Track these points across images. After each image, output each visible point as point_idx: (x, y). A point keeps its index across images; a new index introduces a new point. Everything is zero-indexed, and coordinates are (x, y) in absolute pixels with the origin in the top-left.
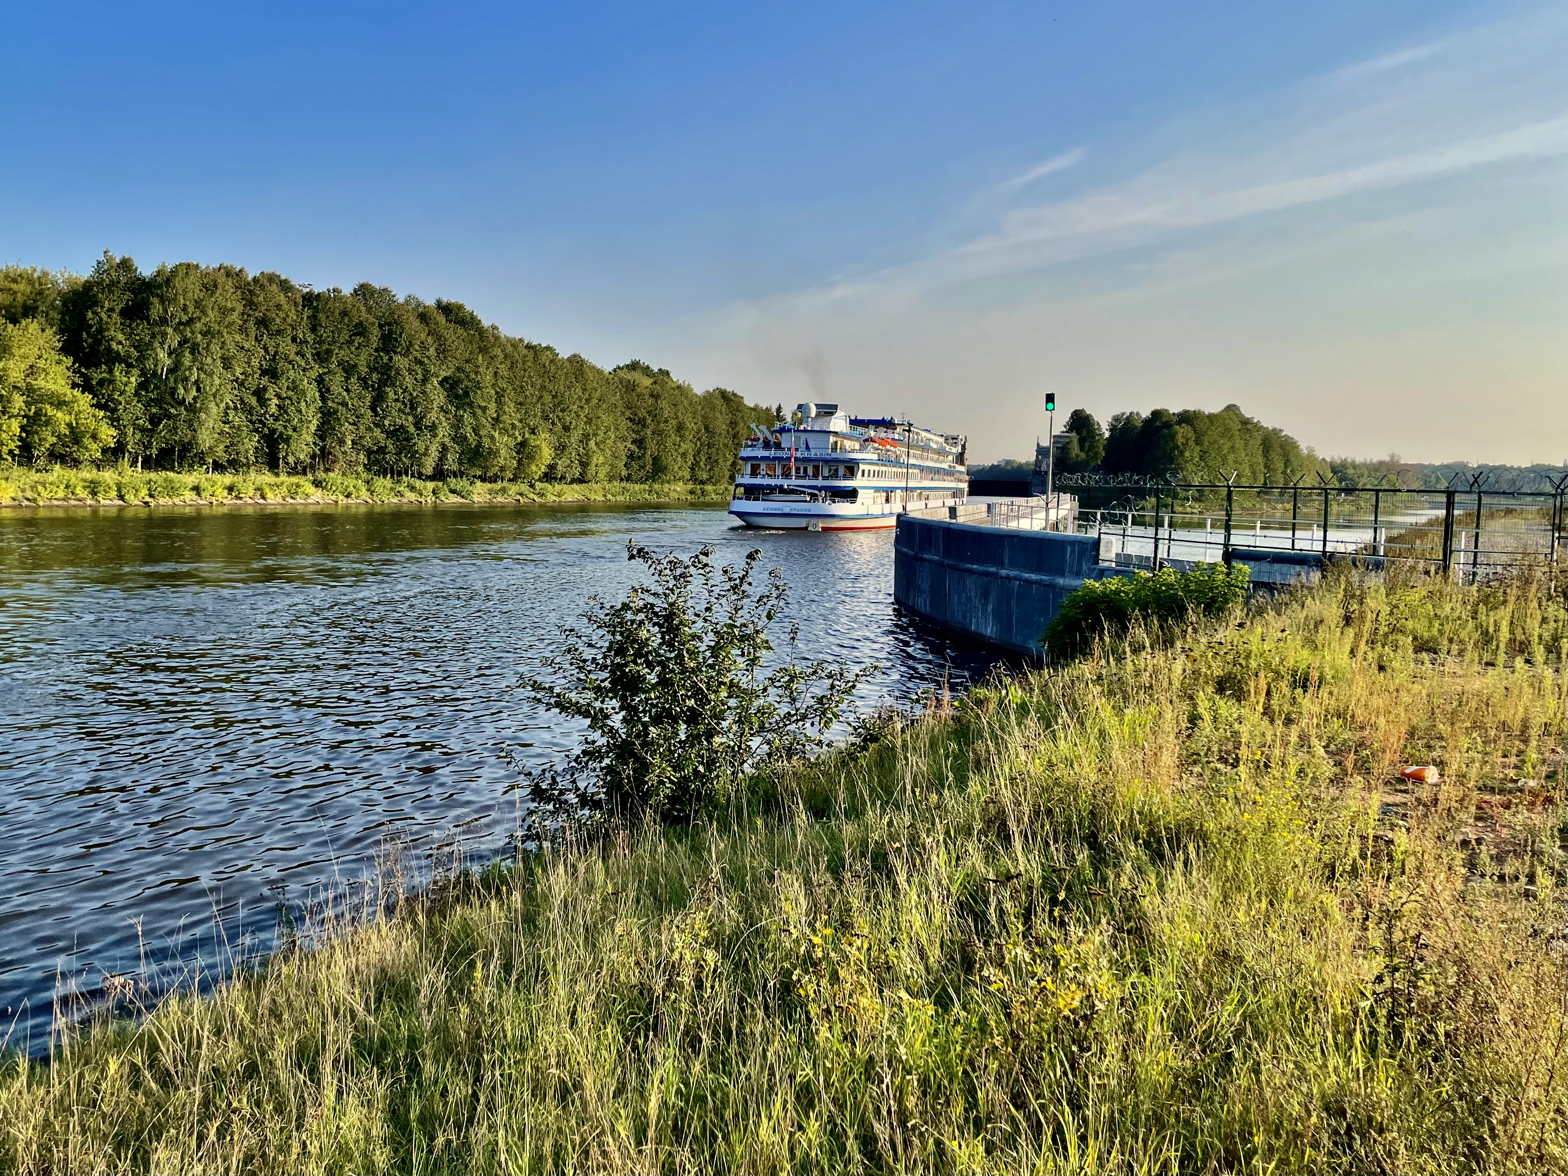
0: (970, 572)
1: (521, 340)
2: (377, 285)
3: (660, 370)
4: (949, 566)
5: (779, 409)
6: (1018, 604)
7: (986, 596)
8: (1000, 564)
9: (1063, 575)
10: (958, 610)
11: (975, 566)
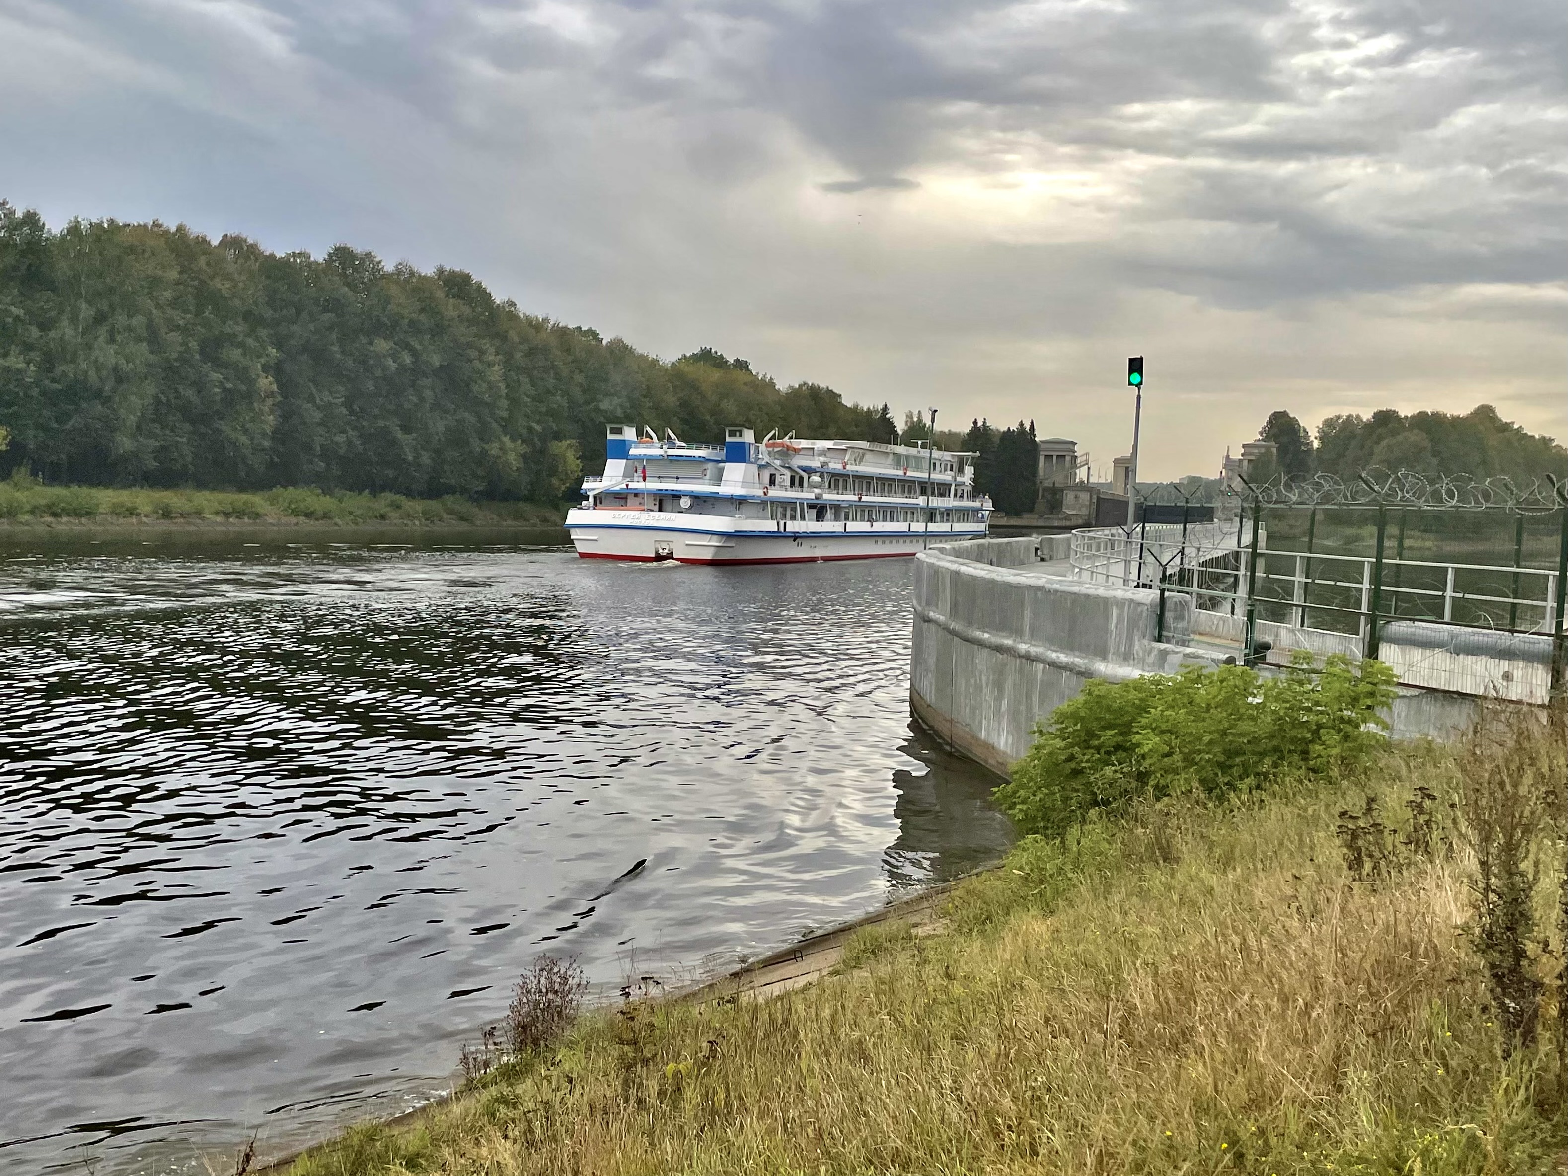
0: (981, 644)
1: (546, 320)
2: (359, 248)
4: (953, 633)
6: (1041, 702)
7: (999, 685)
8: (1017, 632)
9: (1104, 657)
10: (966, 705)
11: (986, 635)
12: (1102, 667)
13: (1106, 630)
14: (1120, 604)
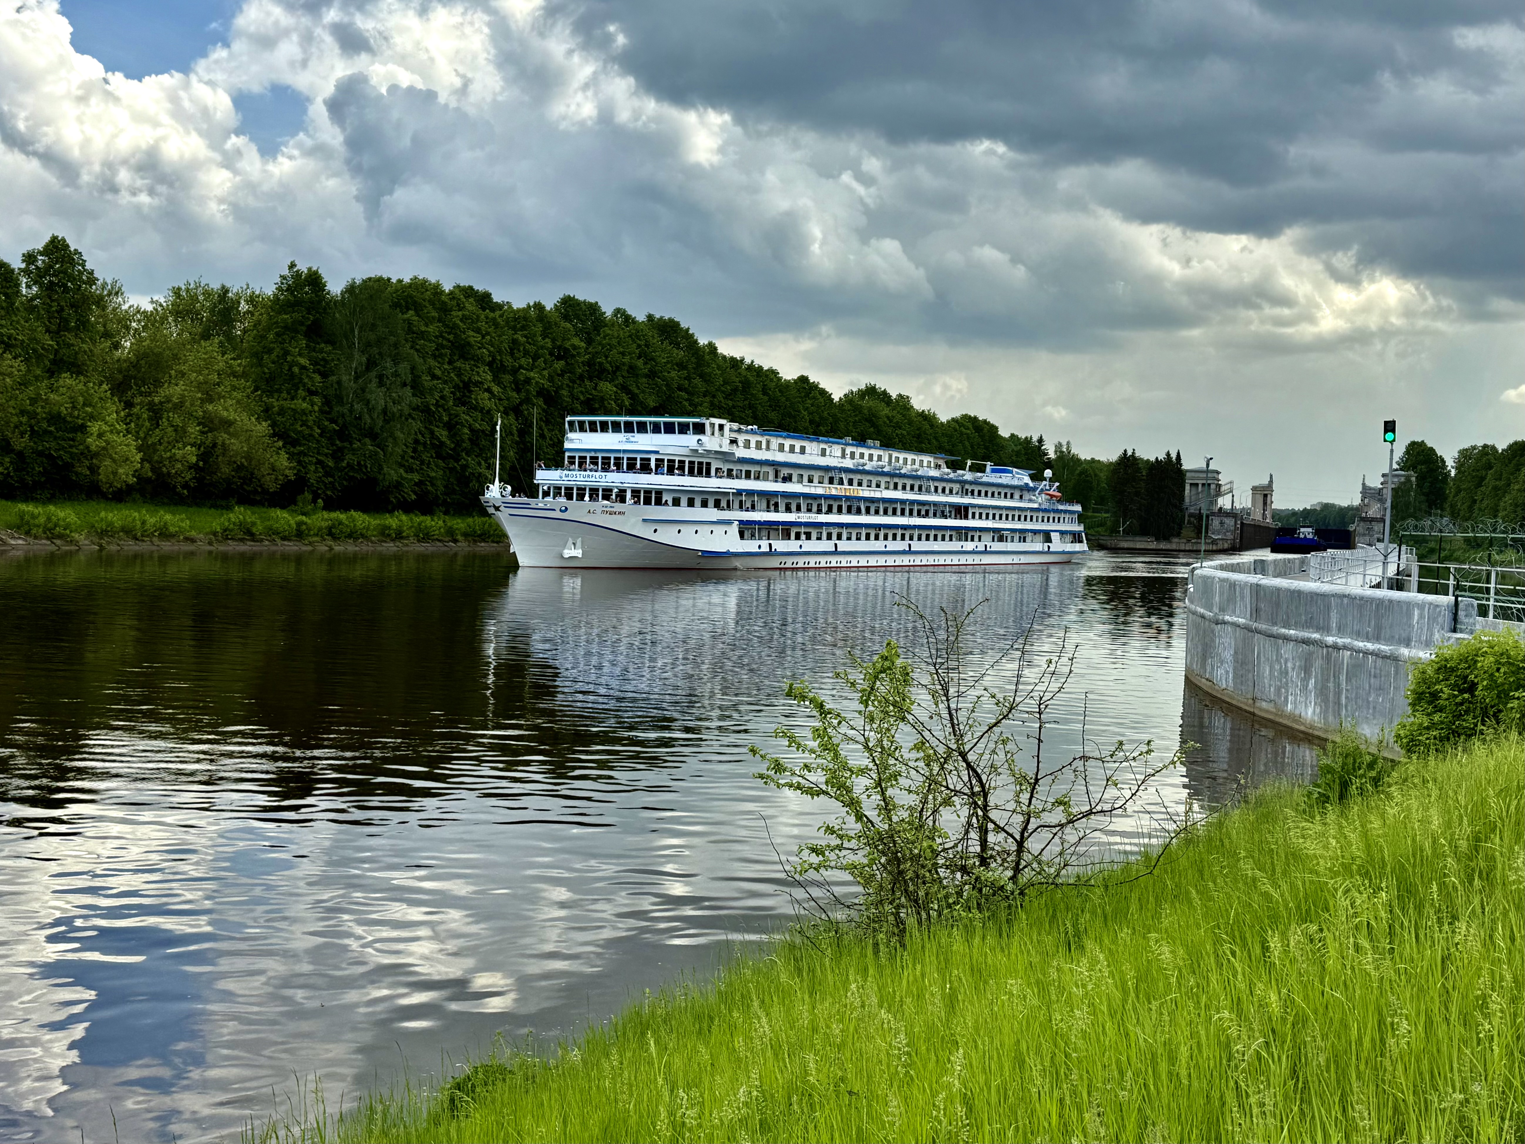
0: (1286, 639)
2: (583, 298)
3: (900, 395)
4: (1258, 631)
5: (1041, 440)
6: (1349, 680)
7: (1306, 669)
8: (1325, 629)
9: (1408, 645)
10: (1270, 686)
11: (1292, 632)
12: (1405, 652)
13: (1411, 626)
14: (1421, 606)
